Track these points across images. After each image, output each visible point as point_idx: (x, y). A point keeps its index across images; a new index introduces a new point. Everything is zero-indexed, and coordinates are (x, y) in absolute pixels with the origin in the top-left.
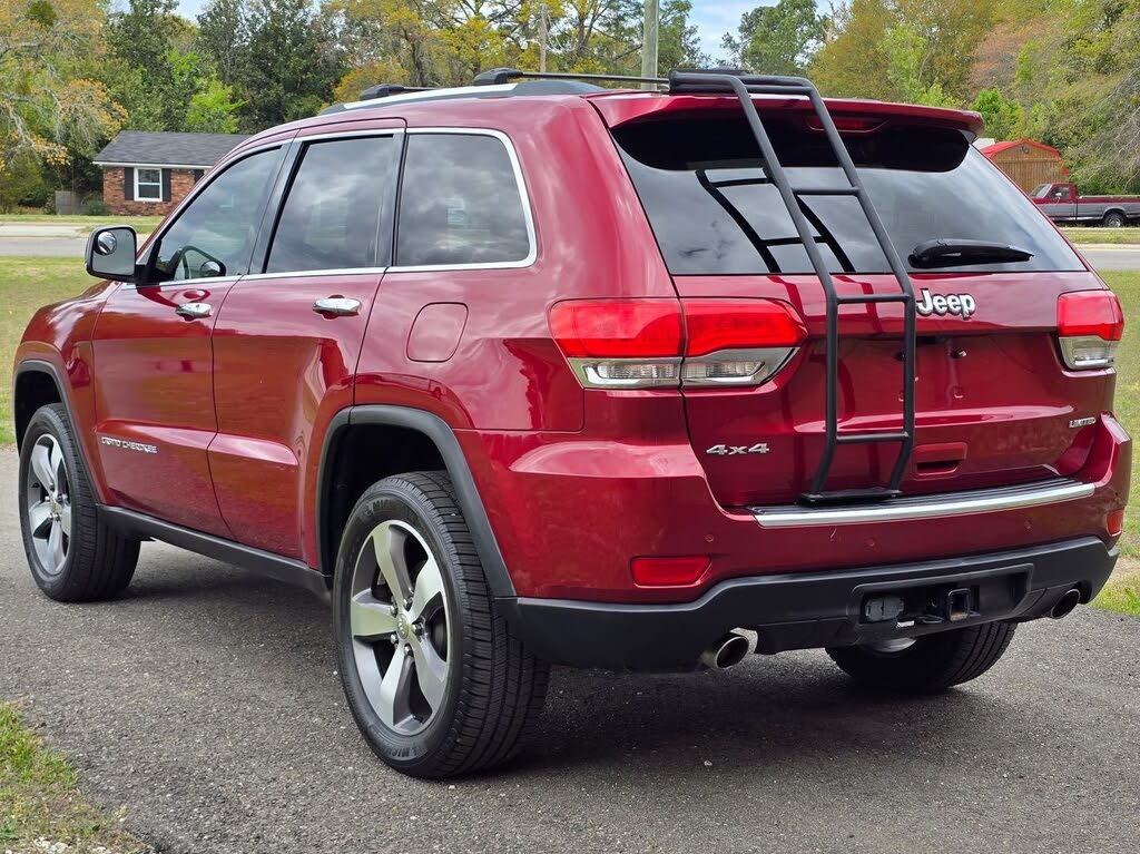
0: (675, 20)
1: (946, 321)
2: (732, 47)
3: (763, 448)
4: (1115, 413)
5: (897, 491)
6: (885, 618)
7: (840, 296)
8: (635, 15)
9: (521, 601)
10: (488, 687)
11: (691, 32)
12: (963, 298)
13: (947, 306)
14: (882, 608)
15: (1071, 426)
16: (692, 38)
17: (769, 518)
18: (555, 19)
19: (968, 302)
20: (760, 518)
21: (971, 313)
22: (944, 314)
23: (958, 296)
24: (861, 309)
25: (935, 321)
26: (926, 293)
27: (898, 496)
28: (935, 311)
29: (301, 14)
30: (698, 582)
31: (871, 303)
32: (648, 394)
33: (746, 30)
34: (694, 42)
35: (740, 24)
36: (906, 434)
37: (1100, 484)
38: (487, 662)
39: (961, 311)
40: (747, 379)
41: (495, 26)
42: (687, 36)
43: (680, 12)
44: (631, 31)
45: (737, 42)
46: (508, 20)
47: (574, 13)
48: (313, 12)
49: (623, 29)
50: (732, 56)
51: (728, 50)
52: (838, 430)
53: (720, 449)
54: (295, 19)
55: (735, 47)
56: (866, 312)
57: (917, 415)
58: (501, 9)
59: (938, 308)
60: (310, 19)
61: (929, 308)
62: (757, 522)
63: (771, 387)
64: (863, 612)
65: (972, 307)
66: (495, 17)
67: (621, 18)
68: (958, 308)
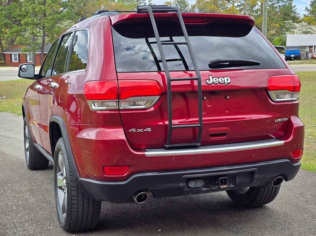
0: (289, 4)
1: (217, 86)
2: (308, 11)
3: (149, 129)
4: (299, 116)
5: (199, 144)
6: (197, 186)
7: (171, 78)
8: (277, 3)
9: (81, 179)
10: (77, 205)
11: (294, 7)
12: (226, 79)
13: (219, 81)
14: (195, 183)
15: (276, 121)
16: (294, 8)
17: (149, 153)
18: (255, 6)
19: (227, 80)
20: (146, 153)
21: (228, 83)
22: (218, 84)
23: (224, 78)
24: (188, 82)
25: (213, 86)
26: (211, 77)
27: (200, 146)
28: (213, 83)
29: (186, 8)
30: (125, 174)
31: (192, 80)
32: (109, 112)
33: (312, 5)
34: (295, 10)
35: (310, 4)
36: (199, 125)
37: (288, 141)
38: (76, 197)
39: (224, 83)
40: (143, 107)
41: (238, 8)
42: (293, 8)
43: (290, 1)
44: (276, 7)
45: (309, 9)
46: (242, 7)
47: (260, 4)
48: (190, 8)
49: (274, 7)
50: (308, 13)
51: (306, 11)
52: (172, 124)
53: (134, 130)
54: (185, 10)
55: (308, 10)
56: (190, 83)
57: (203, 119)
58: (239, 4)
59: (215, 82)
60: (189, 10)
61: (211, 81)
62: (144, 155)
63: (152, 109)
64: (188, 185)
65: (229, 81)
66: (238, 6)
67: (273, 4)
68: (223, 82)
